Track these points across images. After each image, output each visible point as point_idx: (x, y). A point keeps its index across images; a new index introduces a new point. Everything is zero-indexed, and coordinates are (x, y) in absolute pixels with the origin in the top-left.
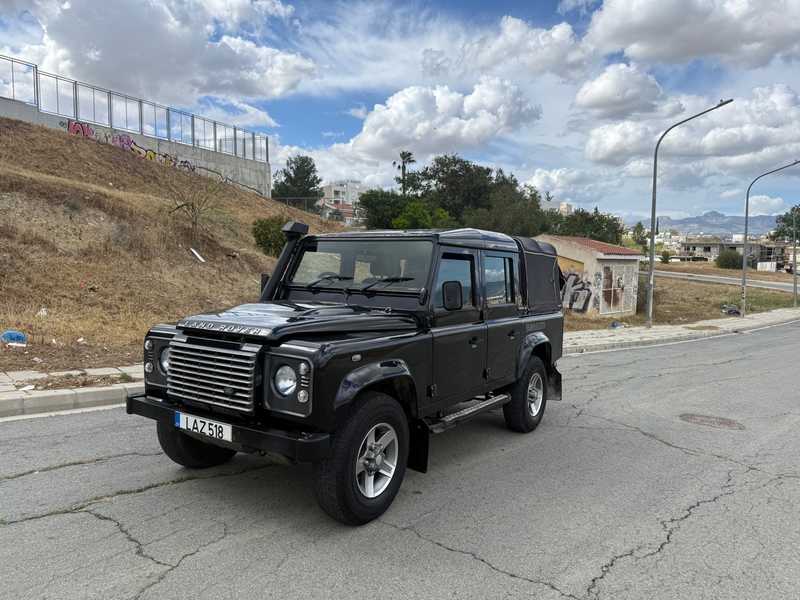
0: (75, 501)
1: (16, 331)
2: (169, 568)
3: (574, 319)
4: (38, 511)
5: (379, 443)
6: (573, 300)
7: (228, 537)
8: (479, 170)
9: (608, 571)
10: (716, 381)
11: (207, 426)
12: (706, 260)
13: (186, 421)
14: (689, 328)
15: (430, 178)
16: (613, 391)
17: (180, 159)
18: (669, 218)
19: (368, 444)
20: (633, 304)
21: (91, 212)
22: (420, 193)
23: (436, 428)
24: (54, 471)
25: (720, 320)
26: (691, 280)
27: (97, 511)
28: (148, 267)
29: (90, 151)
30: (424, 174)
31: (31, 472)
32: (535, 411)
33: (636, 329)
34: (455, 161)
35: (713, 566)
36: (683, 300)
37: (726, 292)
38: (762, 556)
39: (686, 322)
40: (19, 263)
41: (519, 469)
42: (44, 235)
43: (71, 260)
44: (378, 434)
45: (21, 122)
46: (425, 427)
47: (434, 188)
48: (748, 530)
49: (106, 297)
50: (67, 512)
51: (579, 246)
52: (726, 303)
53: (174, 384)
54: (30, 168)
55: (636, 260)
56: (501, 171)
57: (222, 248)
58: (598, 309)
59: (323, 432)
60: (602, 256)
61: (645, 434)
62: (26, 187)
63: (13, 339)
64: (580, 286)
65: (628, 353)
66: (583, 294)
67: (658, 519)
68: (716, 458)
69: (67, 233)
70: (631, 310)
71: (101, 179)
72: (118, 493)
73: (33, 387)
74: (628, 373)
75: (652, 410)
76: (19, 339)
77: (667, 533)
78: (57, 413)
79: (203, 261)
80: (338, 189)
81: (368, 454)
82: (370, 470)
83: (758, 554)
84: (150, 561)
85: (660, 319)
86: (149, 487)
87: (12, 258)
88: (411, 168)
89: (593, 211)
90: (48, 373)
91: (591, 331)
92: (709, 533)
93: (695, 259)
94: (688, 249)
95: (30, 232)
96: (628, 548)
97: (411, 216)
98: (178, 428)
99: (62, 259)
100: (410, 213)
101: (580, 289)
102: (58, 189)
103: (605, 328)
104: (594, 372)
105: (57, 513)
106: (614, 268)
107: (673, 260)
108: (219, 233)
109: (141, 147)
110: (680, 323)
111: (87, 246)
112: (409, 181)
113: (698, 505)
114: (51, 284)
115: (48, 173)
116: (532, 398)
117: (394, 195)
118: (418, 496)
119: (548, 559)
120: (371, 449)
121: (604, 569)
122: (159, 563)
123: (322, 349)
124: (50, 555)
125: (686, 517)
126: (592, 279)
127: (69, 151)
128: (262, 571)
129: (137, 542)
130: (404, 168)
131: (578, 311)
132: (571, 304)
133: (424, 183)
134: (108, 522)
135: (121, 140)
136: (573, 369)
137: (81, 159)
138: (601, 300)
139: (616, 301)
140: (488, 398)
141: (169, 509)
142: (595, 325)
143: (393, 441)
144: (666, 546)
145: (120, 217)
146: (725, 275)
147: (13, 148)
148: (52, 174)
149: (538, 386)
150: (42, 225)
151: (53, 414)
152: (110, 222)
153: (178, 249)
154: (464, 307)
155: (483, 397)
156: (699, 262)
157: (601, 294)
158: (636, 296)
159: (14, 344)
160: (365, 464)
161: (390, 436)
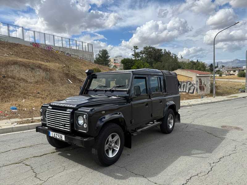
0: (20, 160)
1: (14, 107)
2: (44, 182)
3: (190, 96)
4: (8, 163)
5: (113, 140)
6: (189, 89)
7: (64, 171)
8: (158, 50)
9: (188, 181)
10: (235, 114)
11: (58, 136)
12: (234, 75)
13: (52, 134)
14: (228, 97)
15: (143, 54)
16: (199, 119)
17: (66, 52)
18: (221, 62)
19: (109, 140)
20: (209, 90)
21: (38, 70)
22: (140, 58)
23: (134, 134)
24: (17, 150)
25: (238, 94)
26: (229, 82)
27: (26, 163)
28: (55, 86)
29: (39, 51)
30: (141, 52)
31: (10, 151)
32: (171, 127)
33: (210, 98)
34: (150, 48)
35: (226, 179)
36: (226, 88)
37: (241, 85)
38: (244, 175)
39: (227, 95)
40: (17, 86)
41: (164, 146)
42: (24, 77)
43: (32, 84)
44: (113, 137)
45: (18, 44)
46: (130, 134)
47: (144, 57)
48: (240, 166)
49: (42, 95)
50: (16, 163)
51: (191, 72)
52: (241, 88)
53: (48, 122)
54: (21, 58)
55: (209, 76)
56: (165, 50)
57: (78, 78)
58: (198, 92)
59: (92, 137)
60: (198, 75)
61: (208, 133)
62: (18, 63)
63: (13, 109)
64: (192, 85)
65: (206, 106)
66: (193, 88)
67: (208, 163)
68: (232, 141)
69: (31, 77)
70: (209, 92)
71: (42, 60)
72: (34, 157)
73: (16, 124)
74: (205, 113)
75: (212, 125)
76: (15, 109)
77: (211, 167)
78: (23, 131)
79: (72, 83)
80: (116, 59)
81: (109, 143)
82: (110, 149)
83: (243, 175)
84: (38, 179)
85: (218, 94)
86: (44, 155)
87: (15, 85)
88: (137, 51)
89: (196, 61)
90: (22, 119)
91: (194, 100)
92: (226, 167)
93: (230, 75)
94: (228, 72)
95: (20, 77)
96: (197, 173)
97: (137, 65)
98: (50, 136)
99: (29, 84)
100: (136, 65)
101: (191, 86)
102: (28, 63)
103: (199, 98)
104: (194, 113)
105: (14, 164)
106: (202, 79)
107: (223, 75)
108: (77, 74)
109: (54, 50)
110: (225, 95)
111: (37, 80)
112: (136, 55)
113: (223, 157)
114: (26, 92)
115: (26, 59)
116: (170, 122)
117: (132, 60)
118: (128, 156)
119: (168, 177)
120: (110, 142)
121: (187, 181)
122: (41, 180)
123: (91, 110)
124: (8, 178)
125: (219, 162)
126: (195, 83)
127: (33, 52)
128: (73, 182)
129: (35, 173)
130: (135, 51)
131: (191, 93)
132: (189, 91)
133: (141, 55)
134: (28, 166)
135: (48, 48)
136: (187, 112)
137: (36, 54)
138: (199, 89)
139: (204, 89)
140: (154, 123)
141: (48, 162)
142: (196, 97)
143: (118, 139)
144: (210, 172)
145: (46, 71)
146: (240, 79)
147: (16, 52)
148: (28, 59)
149: (171, 119)
150: (23, 74)
151: (21, 132)
152: (43, 73)
153: (64, 80)
154: (141, 94)
155: (152, 123)
156: (232, 76)
157: (198, 87)
158: (210, 88)
159: (14, 111)
160: (108, 147)
161: (117, 137)
